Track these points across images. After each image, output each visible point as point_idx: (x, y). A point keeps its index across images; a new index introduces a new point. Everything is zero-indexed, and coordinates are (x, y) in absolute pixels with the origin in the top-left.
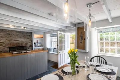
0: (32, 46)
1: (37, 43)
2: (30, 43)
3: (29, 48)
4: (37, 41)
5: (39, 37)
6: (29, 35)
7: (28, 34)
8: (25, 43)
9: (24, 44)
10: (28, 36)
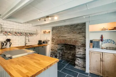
0: (85, 46)
1: (102, 40)
2: (82, 41)
3: (79, 49)
4: (102, 37)
5: (105, 29)
6: (81, 29)
7: (79, 27)
8: (73, 41)
9: (71, 42)
10: (78, 29)
